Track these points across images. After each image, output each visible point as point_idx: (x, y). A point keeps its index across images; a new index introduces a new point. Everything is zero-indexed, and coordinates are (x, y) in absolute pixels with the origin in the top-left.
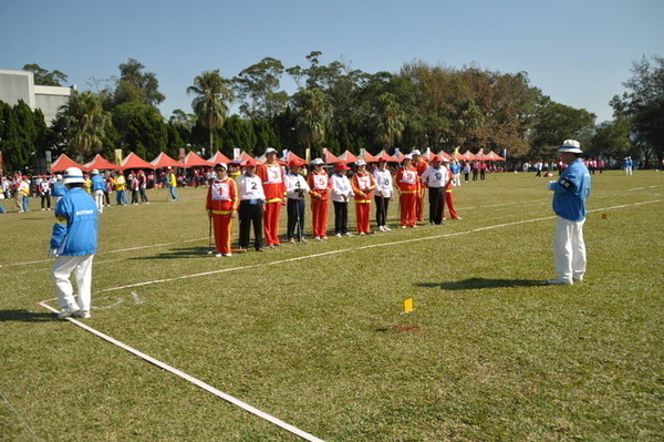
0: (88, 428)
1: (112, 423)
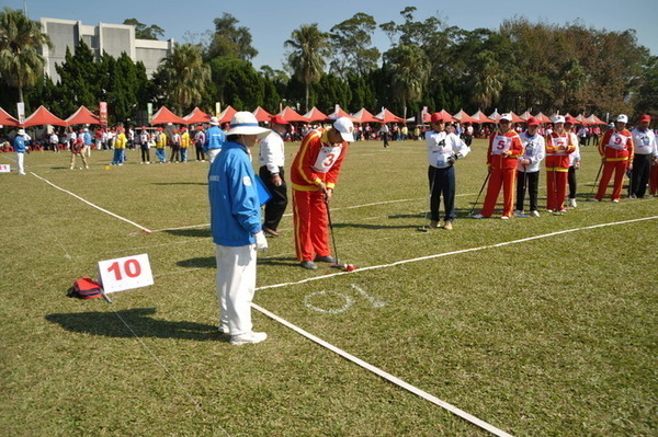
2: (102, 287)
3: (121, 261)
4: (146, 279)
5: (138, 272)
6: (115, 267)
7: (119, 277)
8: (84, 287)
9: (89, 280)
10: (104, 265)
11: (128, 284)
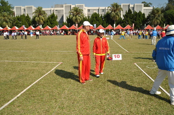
0: (137, 103)
1: (144, 104)
2: (112, 59)
3: (116, 55)
4: (120, 59)
5: (119, 57)
6: (115, 56)
7: (115, 57)
8: (110, 58)
9: (111, 58)
10: (113, 55)
11: (117, 59)
